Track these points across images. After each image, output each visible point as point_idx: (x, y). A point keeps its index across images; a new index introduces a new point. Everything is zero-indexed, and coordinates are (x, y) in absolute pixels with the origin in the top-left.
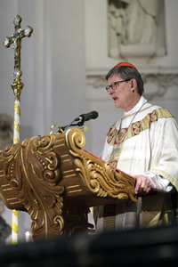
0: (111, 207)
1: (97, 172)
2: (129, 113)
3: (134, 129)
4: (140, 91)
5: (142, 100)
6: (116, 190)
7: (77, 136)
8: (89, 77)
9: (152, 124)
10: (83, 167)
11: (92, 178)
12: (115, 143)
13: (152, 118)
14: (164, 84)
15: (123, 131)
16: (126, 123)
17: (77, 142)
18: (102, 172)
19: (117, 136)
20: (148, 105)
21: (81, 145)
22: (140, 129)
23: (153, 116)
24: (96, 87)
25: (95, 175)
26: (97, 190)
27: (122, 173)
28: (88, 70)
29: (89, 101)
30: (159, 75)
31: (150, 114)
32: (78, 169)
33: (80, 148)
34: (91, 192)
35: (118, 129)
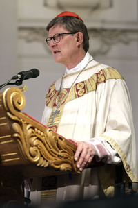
0: (51, 179)
1: (38, 139)
2: (72, 71)
3: (77, 90)
4: (86, 47)
5: (88, 57)
6: (59, 160)
7: (17, 96)
8: (21, 29)
9: (100, 86)
10: (21, 133)
11: (31, 145)
12: (55, 105)
13: (99, 78)
14: (108, 40)
15: (64, 92)
16: (68, 83)
17: (16, 103)
18: (43, 138)
19: (57, 97)
20: (94, 63)
21: (20, 107)
22: (85, 90)
23: (100, 76)
24: (29, 41)
25: (35, 142)
26: (37, 159)
27: (66, 140)
28: (20, 21)
29: (20, 57)
30: (103, 30)
31: (97, 74)
32: (16, 135)
33: (19, 111)
34: (30, 161)
35: (58, 89)
